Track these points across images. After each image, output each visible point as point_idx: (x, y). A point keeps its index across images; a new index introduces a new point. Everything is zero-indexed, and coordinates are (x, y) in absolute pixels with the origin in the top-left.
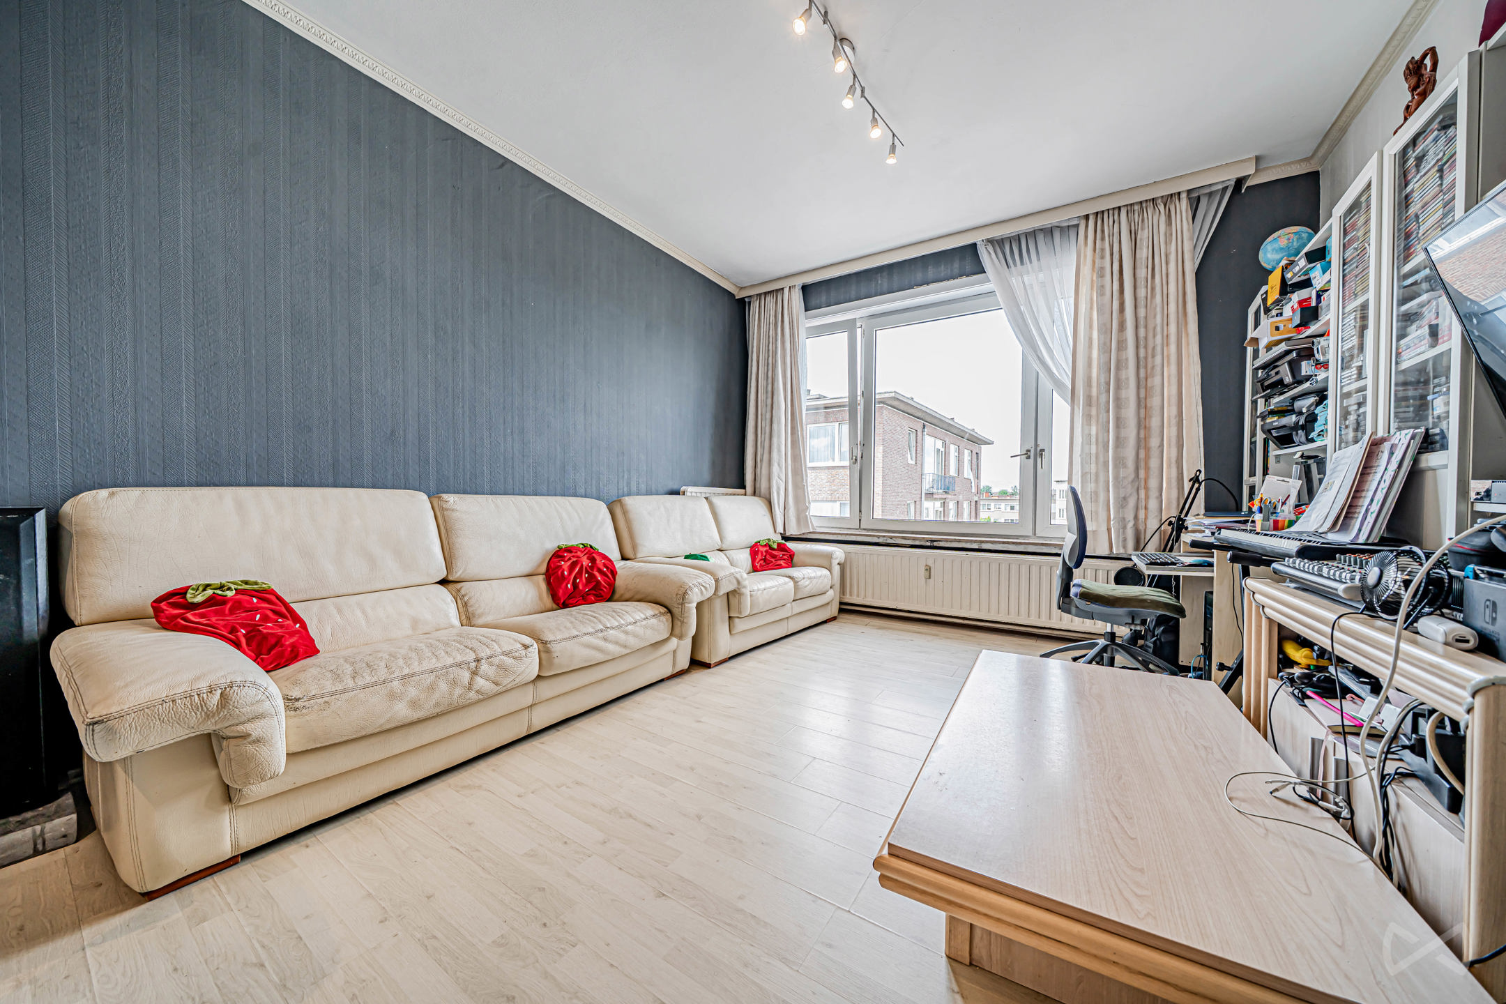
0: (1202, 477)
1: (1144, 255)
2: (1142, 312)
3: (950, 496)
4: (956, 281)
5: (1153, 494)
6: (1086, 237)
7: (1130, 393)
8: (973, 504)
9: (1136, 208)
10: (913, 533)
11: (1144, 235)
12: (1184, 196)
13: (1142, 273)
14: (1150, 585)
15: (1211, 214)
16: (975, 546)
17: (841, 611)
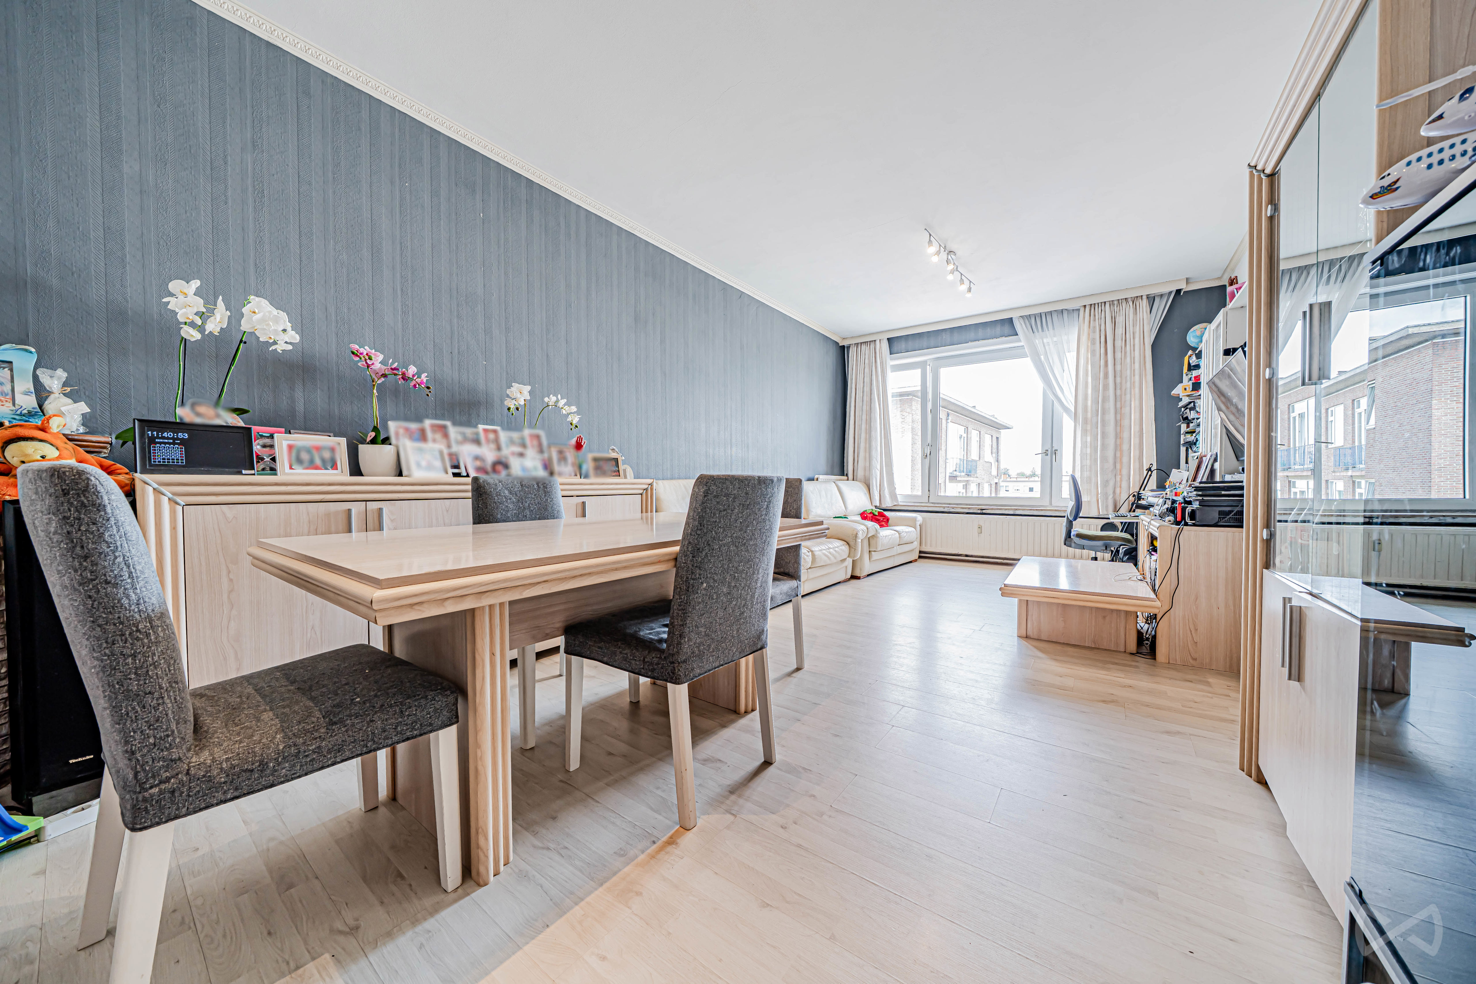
0: (1154, 467)
1: (1120, 333)
2: (1118, 367)
3: (972, 479)
4: (998, 339)
5: (1125, 478)
6: (1084, 318)
7: (1111, 417)
8: (993, 486)
9: (1116, 303)
10: (967, 505)
11: (1120, 320)
12: (1144, 297)
13: (1119, 343)
14: (1122, 531)
15: (1161, 308)
16: (1011, 512)
17: (920, 557)
